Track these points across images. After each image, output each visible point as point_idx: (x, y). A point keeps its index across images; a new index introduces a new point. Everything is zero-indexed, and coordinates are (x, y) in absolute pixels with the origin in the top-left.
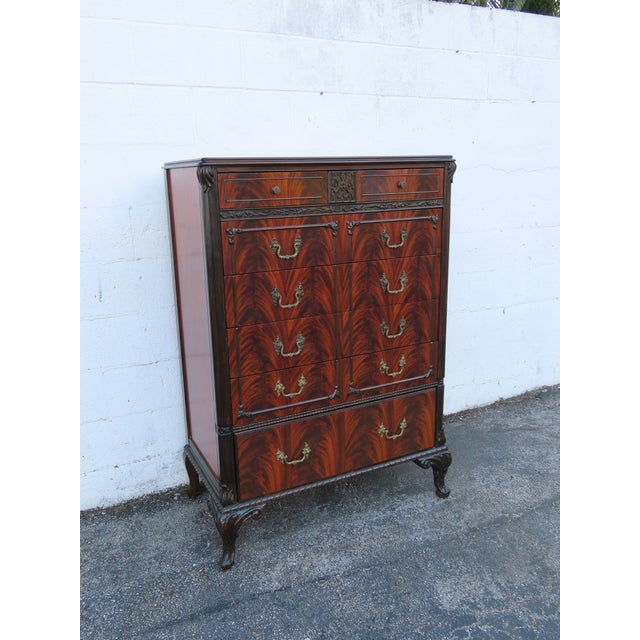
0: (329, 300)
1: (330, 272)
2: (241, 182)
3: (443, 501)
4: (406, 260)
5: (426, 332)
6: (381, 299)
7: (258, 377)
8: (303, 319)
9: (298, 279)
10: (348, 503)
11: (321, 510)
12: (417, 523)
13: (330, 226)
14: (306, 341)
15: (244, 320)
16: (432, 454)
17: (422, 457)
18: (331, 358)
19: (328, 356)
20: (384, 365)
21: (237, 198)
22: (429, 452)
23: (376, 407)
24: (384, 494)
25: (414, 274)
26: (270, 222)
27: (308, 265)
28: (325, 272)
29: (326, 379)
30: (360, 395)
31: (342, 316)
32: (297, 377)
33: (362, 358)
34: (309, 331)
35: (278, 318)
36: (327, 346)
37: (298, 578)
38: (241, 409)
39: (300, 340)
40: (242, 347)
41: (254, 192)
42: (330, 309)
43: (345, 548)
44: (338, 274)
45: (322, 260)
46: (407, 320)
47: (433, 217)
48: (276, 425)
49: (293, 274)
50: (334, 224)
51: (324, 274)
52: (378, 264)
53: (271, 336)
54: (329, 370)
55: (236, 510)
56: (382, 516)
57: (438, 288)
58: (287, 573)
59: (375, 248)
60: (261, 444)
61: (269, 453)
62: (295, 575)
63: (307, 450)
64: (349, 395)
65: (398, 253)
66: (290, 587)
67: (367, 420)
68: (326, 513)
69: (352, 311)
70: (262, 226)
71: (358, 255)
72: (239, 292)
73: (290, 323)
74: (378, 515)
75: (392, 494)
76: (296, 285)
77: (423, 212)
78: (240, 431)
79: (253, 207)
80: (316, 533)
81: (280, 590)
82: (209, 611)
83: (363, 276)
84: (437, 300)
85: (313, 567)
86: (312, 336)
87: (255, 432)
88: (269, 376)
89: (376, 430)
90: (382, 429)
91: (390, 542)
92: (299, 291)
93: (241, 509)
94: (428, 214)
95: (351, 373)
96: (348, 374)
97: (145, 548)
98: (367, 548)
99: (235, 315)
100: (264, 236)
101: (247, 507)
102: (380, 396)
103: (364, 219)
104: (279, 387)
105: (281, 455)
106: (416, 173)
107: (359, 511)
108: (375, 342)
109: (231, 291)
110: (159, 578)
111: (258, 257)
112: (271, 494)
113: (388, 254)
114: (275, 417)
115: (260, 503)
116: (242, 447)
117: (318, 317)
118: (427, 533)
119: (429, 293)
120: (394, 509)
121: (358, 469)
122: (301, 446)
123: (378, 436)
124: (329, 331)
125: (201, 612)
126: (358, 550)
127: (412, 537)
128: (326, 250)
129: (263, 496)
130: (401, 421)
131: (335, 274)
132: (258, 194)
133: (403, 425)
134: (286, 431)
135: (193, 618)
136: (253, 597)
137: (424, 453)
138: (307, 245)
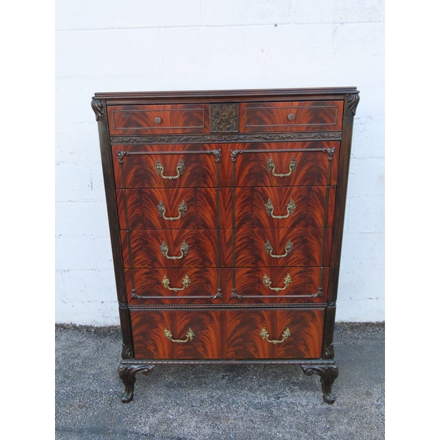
0: (212, 217)
1: (213, 193)
2: (128, 113)
3: (326, 406)
4: (295, 189)
5: (316, 257)
6: (266, 222)
7: (147, 270)
8: (187, 231)
9: (182, 197)
10: (247, 378)
11: (223, 377)
12: (288, 419)
13: (212, 153)
14: (190, 249)
15: (134, 226)
16: (317, 364)
17: (305, 364)
18: (214, 265)
19: (211, 264)
20: (267, 280)
21: (124, 126)
22: (314, 362)
23: (259, 313)
24: (280, 381)
25: (303, 202)
26: (155, 147)
27: (192, 185)
28: (207, 192)
29: (209, 282)
30: (242, 300)
31: (225, 232)
32: (182, 276)
33: (245, 270)
34: (194, 241)
35: (164, 227)
36: (211, 255)
37: (165, 430)
38: (133, 292)
39: (184, 247)
40: (133, 245)
41: (140, 121)
42: (213, 225)
43: (214, 419)
44: (220, 196)
45: (205, 182)
46: (295, 244)
47: (329, 150)
48: (164, 309)
49: (177, 192)
50: (216, 152)
51: (207, 195)
52: (263, 190)
53: (159, 241)
54: (212, 275)
55: (132, 364)
56: (265, 400)
57: (331, 219)
58: (161, 423)
59: (260, 175)
60: (151, 321)
61: (157, 329)
62: (165, 427)
63: (190, 334)
64: (231, 299)
65: (285, 182)
66: (154, 436)
67: (249, 321)
68: (224, 381)
69: (236, 229)
70: (148, 151)
71: (241, 181)
72: (129, 203)
73: (175, 232)
74: (262, 398)
75: (287, 384)
76: (179, 202)
77: (315, 144)
78: (134, 308)
79: (138, 134)
80: (205, 396)
81: (146, 435)
82: (92, 431)
83: (247, 200)
84: (330, 230)
85: (181, 425)
86: (196, 245)
87: (145, 311)
88: (156, 271)
89: (259, 332)
90: (264, 333)
91: (254, 428)
92: (182, 206)
93: (135, 364)
94: (323, 147)
95: (234, 282)
96: (231, 282)
97: (94, 365)
98: (231, 426)
99: (126, 220)
100: (150, 159)
101: (140, 364)
102: (262, 305)
103: (248, 149)
104: (165, 281)
105: (168, 334)
106: (308, 105)
107: (251, 389)
108: (259, 258)
109: (123, 201)
110: (85, 392)
111: (145, 176)
112: (160, 359)
113: (275, 182)
114: (163, 304)
115: (151, 365)
116: (135, 321)
117: (202, 230)
118: (289, 432)
119: (320, 222)
120: (279, 399)
121: (240, 360)
122: (185, 330)
123: (261, 337)
124: (212, 244)
125: (87, 429)
126: (223, 425)
127: (274, 430)
128: (209, 174)
129: (154, 359)
130: (285, 330)
131: (218, 195)
132: (143, 124)
133: (287, 333)
134: (172, 316)
135: (80, 432)
136: (125, 433)
137: (309, 362)
138: (190, 168)
